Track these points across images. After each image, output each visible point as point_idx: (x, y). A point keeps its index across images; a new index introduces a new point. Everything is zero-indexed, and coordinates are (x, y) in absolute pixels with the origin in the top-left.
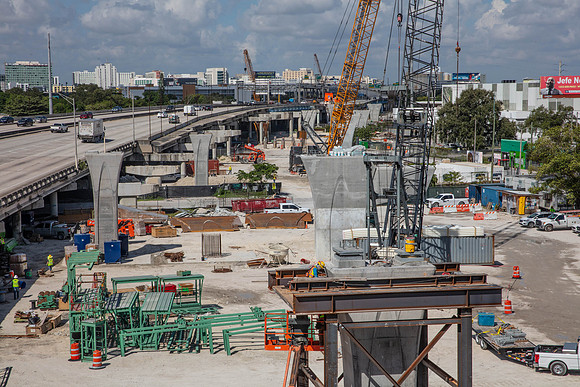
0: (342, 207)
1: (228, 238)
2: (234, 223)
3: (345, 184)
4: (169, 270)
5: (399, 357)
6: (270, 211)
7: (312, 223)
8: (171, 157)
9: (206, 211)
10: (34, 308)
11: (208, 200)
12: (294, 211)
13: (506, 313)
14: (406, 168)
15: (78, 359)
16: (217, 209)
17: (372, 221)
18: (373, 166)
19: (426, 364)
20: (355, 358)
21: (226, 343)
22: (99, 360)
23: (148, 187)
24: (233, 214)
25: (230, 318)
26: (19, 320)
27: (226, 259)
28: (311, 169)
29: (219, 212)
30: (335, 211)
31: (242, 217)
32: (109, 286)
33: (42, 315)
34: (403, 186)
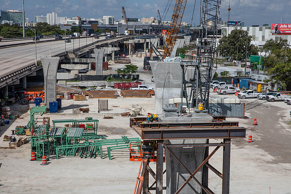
0: (169, 87)
1: (112, 102)
2: (115, 94)
3: (171, 76)
4: (81, 117)
5: (194, 162)
6: (133, 89)
7: (154, 95)
8: (84, 60)
9: (101, 88)
10: (13, 134)
11: (102, 82)
12: (145, 89)
13: (249, 142)
14: (202, 69)
15: (35, 160)
16: (107, 87)
17: (184, 95)
18: (185, 67)
19: (207, 166)
20: (172, 162)
21: (109, 154)
22: (45, 161)
23: (72, 75)
24: (114, 90)
25: (112, 141)
26: (6, 140)
27: (110, 112)
28: (154, 68)
29: (107, 88)
30: (165, 90)
31: (119, 91)
32: (51, 124)
33: (18, 138)
34: (199, 78)
